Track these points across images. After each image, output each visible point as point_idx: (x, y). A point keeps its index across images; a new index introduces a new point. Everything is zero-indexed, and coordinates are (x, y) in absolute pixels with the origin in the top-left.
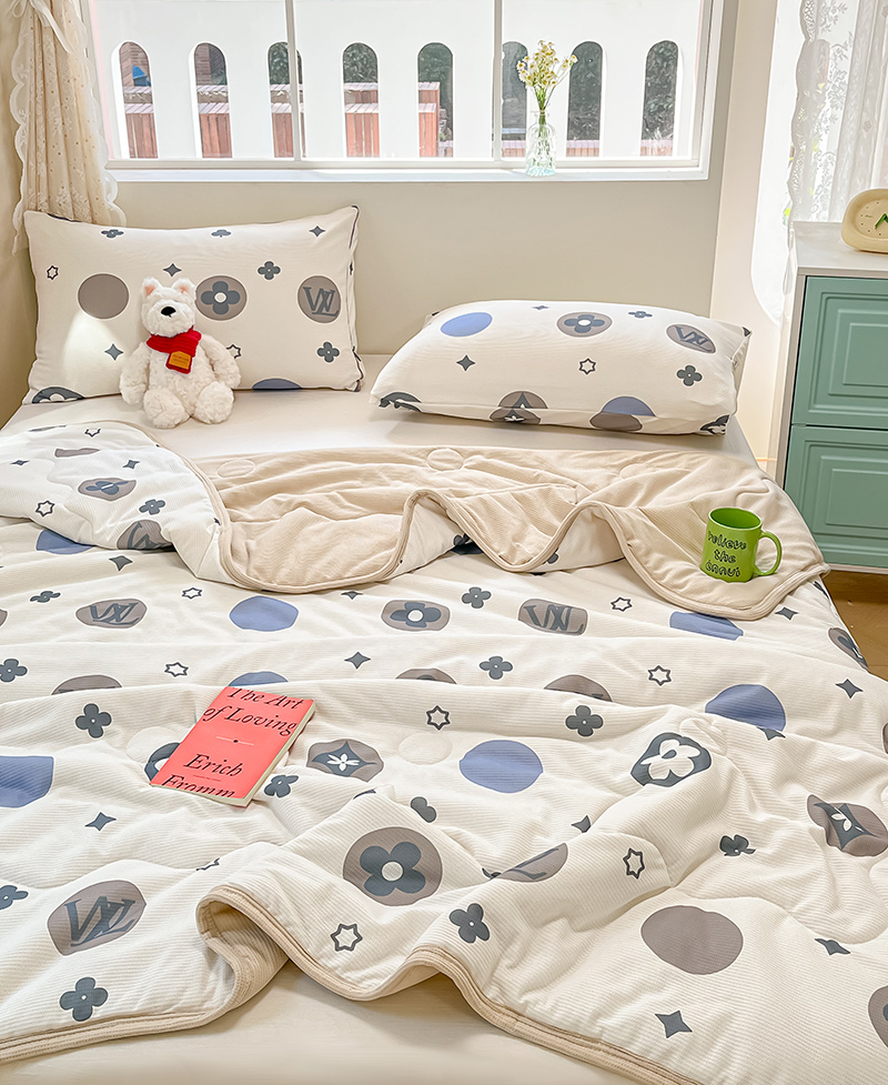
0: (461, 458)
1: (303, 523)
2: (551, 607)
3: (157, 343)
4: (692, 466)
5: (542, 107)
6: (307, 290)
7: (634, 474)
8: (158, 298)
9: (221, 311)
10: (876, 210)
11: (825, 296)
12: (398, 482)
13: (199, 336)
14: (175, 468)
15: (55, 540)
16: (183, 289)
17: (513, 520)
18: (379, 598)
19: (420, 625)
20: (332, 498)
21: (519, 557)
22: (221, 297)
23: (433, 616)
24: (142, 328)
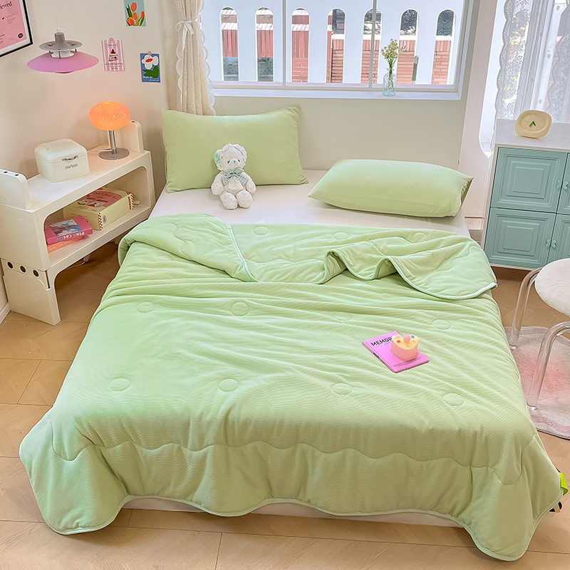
5: (391, 67)
10: (529, 119)
11: (506, 156)
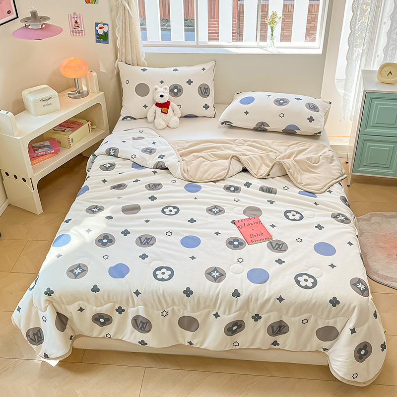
0: (244, 142)
1: (201, 162)
2: (268, 188)
3: (158, 105)
4: (309, 147)
6: (201, 88)
7: (293, 149)
8: (159, 92)
9: (176, 95)
12: (226, 150)
13: (170, 103)
14: (166, 145)
15: (136, 165)
16: (166, 89)
17: (258, 163)
18: (222, 184)
19: (233, 191)
20: (209, 155)
21: (259, 174)
22: (176, 90)
23: (237, 189)
24: (154, 100)
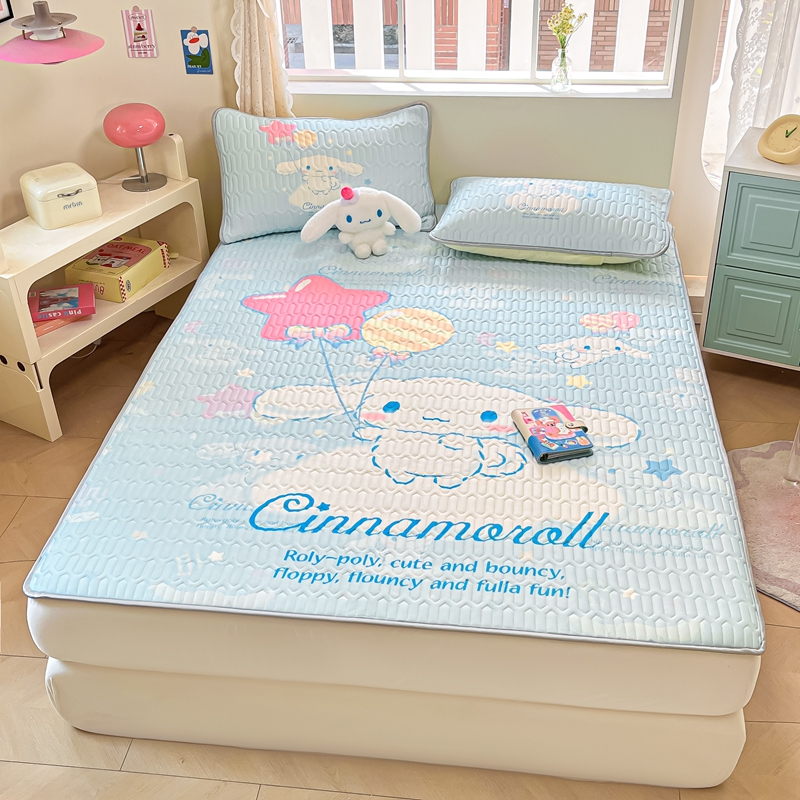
5: (563, 47)
11: (741, 186)
